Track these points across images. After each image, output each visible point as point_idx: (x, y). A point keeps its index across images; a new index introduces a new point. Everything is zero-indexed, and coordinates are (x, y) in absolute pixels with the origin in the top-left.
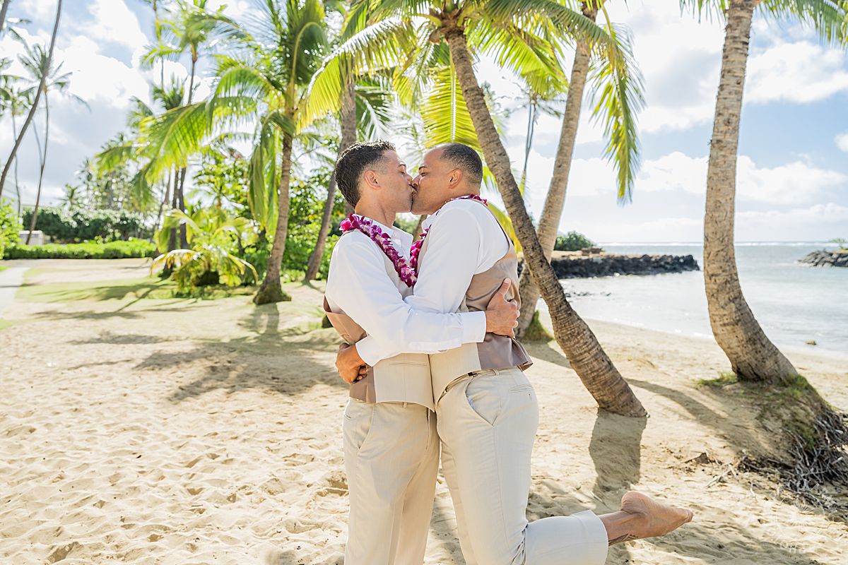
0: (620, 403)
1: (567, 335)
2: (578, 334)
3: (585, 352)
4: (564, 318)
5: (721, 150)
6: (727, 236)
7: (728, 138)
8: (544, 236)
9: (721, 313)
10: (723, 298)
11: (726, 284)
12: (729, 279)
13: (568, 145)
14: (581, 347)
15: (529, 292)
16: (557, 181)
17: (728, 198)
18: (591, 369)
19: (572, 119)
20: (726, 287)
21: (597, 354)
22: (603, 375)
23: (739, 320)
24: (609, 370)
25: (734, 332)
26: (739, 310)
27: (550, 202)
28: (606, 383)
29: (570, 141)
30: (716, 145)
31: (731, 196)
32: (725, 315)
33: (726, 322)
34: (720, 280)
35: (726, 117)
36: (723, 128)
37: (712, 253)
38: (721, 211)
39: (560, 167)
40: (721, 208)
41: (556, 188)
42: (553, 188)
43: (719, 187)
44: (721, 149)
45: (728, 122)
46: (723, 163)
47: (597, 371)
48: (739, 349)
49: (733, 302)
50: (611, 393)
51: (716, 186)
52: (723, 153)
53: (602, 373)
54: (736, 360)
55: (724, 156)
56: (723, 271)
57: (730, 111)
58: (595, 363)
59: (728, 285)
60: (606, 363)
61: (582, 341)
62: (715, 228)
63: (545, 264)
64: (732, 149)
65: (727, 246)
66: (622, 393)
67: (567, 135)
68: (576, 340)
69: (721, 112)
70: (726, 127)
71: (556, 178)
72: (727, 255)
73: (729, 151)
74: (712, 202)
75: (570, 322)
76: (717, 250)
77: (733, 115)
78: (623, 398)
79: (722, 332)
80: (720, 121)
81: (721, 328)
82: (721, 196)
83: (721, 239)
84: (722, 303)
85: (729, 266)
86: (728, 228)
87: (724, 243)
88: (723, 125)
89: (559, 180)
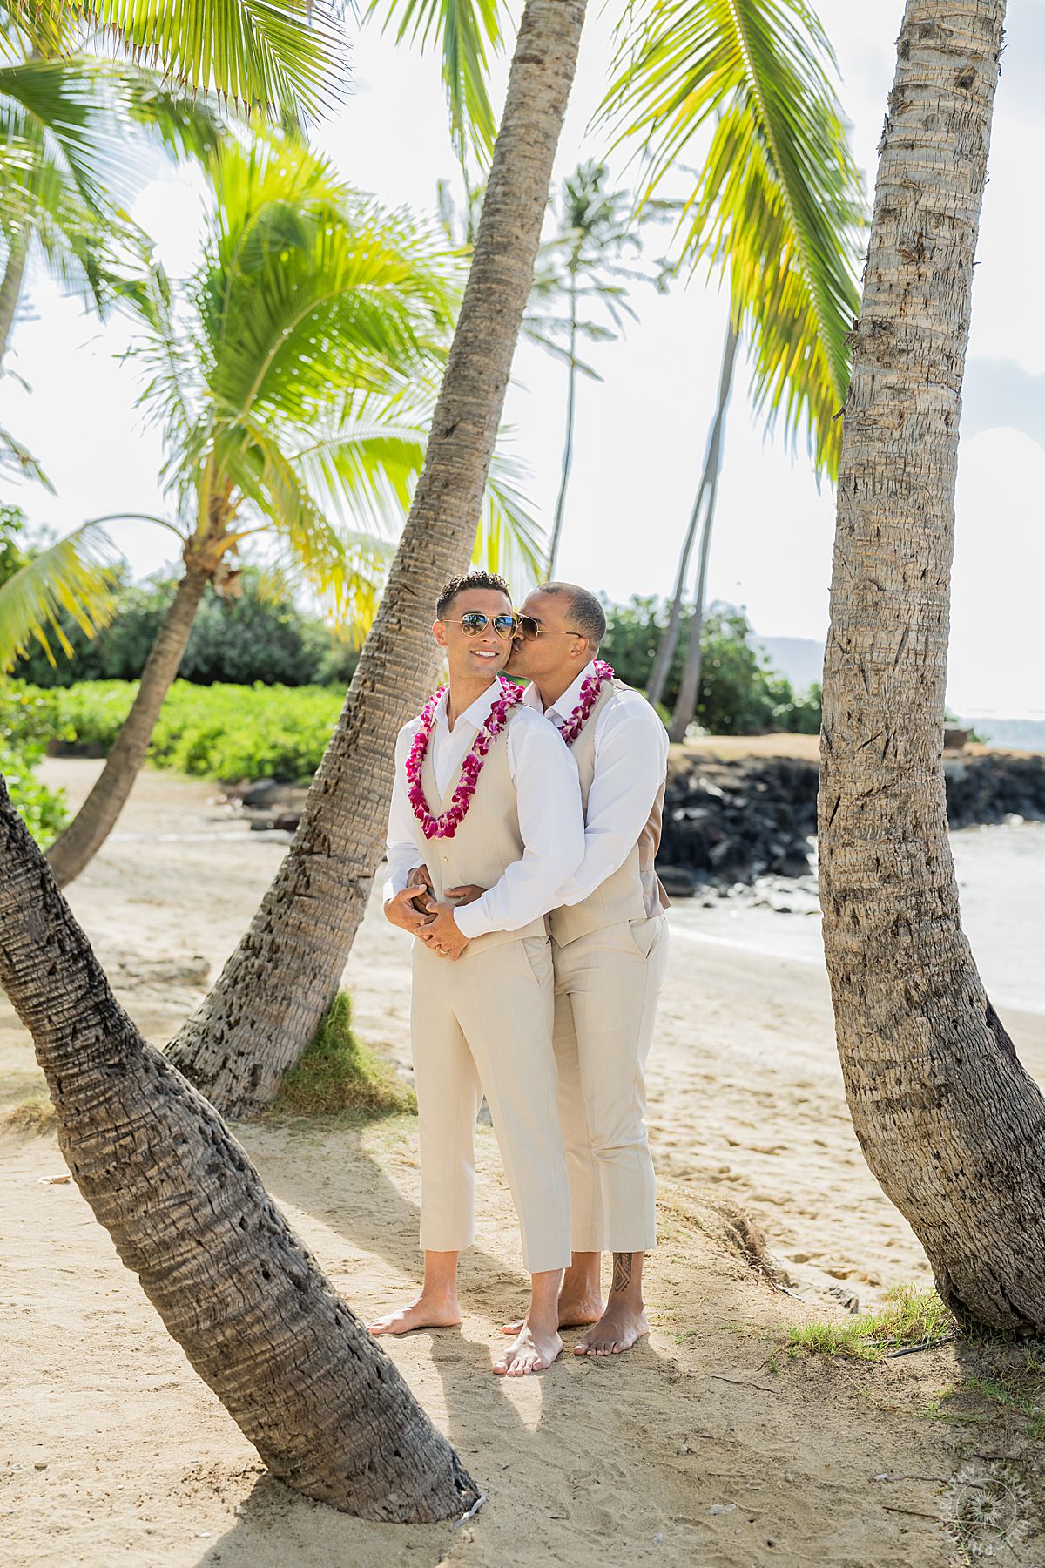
1: (103, 1160)
2: (151, 1156)
3: (182, 1236)
4: (92, 1085)
5: (888, 366)
6: (905, 729)
7: (920, 318)
8: (376, 706)
9: (875, 1056)
10: (885, 992)
11: (896, 934)
12: (911, 914)
13: (486, 350)
14: (163, 1215)
15: (310, 925)
16: (437, 486)
17: (913, 571)
18: (211, 1312)
19: (504, 248)
20: (896, 945)
21: (237, 1246)
22: (266, 1336)
23: (947, 1088)
24: (295, 1318)
25: (927, 1136)
26: (948, 1045)
27: (405, 569)
28: (275, 1372)
29: (492, 332)
30: (870, 346)
31: (924, 561)
32: (890, 1064)
33: (896, 1092)
34: (874, 914)
35: (910, 224)
36: (898, 272)
37: (844, 802)
38: (884, 626)
39: (449, 432)
40: (884, 614)
41: (432, 513)
42: (418, 516)
43: (877, 519)
44: (889, 357)
45: (917, 252)
46: (892, 421)
47: (238, 1320)
48: (948, 1205)
49: (925, 1013)
50: (302, 1415)
51: (865, 515)
52: (892, 378)
53: (257, 1329)
54: (943, 1252)
55: (898, 391)
56: (886, 879)
57: (928, 201)
58: (228, 1288)
59: (905, 940)
60: (281, 1285)
61: (166, 1190)
62: (859, 698)
64: (933, 364)
65: (904, 771)
67: (483, 309)
68: (142, 1183)
69: (892, 203)
70: (912, 268)
71: (433, 479)
72: (901, 810)
73: (916, 372)
74: (850, 585)
75: (116, 1106)
76: (861, 787)
77: (940, 217)
78: (357, 1439)
79: (883, 1135)
80: (889, 242)
81: (877, 1120)
82: (885, 562)
83: (880, 742)
84: (881, 1011)
85: (909, 856)
86: (909, 695)
87: (891, 761)
88: (898, 258)
89: (446, 486)
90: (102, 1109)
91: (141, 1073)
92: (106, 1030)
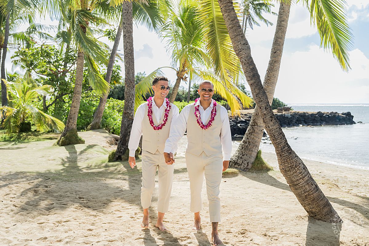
0: (324, 213)
1: (289, 167)
2: (296, 166)
3: (300, 179)
4: (286, 156)
13: (281, 38)
14: (297, 175)
18: (304, 190)
21: (308, 180)
22: (313, 194)
24: (316, 191)
27: (268, 76)
28: (314, 200)
29: (282, 35)
39: (275, 53)
41: (273, 67)
47: (308, 191)
50: (318, 206)
53: (311, 193)
58: (307, 186)
60: (314, 186)
61: (298, 171)
63: (273, 119)
66: (325, 206)
68: (295, 170)
71: (272, 61)
75: (290, 159)
78: (326, 210)
89: (275, 62)
90: (288, 159)
91: (293, 154)
92: (288, 147)
